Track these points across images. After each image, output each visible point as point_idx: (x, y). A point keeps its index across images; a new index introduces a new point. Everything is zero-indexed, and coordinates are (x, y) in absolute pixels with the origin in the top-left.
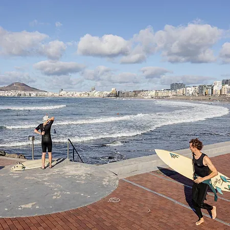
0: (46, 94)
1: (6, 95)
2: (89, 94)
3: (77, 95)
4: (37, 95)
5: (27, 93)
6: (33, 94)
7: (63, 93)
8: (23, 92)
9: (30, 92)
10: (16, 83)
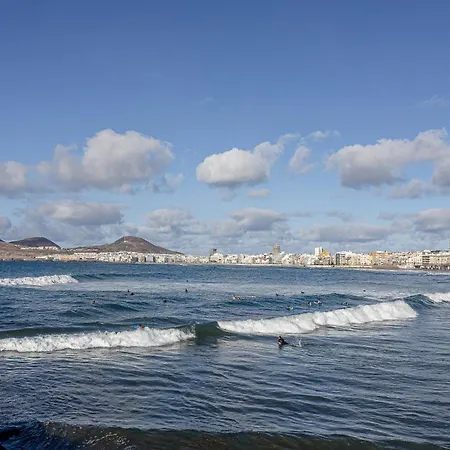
0: (184, 257)
1: (111, 259)
2: (270, 259)
3: (247, 260)
4: (167, 260)
5: (149, 257)
6: (161, 259)
7: (217, 256)
8: (140, 256)
9: (155, 255)
10: (128, 238)
